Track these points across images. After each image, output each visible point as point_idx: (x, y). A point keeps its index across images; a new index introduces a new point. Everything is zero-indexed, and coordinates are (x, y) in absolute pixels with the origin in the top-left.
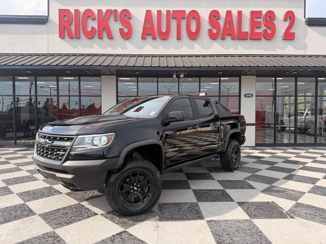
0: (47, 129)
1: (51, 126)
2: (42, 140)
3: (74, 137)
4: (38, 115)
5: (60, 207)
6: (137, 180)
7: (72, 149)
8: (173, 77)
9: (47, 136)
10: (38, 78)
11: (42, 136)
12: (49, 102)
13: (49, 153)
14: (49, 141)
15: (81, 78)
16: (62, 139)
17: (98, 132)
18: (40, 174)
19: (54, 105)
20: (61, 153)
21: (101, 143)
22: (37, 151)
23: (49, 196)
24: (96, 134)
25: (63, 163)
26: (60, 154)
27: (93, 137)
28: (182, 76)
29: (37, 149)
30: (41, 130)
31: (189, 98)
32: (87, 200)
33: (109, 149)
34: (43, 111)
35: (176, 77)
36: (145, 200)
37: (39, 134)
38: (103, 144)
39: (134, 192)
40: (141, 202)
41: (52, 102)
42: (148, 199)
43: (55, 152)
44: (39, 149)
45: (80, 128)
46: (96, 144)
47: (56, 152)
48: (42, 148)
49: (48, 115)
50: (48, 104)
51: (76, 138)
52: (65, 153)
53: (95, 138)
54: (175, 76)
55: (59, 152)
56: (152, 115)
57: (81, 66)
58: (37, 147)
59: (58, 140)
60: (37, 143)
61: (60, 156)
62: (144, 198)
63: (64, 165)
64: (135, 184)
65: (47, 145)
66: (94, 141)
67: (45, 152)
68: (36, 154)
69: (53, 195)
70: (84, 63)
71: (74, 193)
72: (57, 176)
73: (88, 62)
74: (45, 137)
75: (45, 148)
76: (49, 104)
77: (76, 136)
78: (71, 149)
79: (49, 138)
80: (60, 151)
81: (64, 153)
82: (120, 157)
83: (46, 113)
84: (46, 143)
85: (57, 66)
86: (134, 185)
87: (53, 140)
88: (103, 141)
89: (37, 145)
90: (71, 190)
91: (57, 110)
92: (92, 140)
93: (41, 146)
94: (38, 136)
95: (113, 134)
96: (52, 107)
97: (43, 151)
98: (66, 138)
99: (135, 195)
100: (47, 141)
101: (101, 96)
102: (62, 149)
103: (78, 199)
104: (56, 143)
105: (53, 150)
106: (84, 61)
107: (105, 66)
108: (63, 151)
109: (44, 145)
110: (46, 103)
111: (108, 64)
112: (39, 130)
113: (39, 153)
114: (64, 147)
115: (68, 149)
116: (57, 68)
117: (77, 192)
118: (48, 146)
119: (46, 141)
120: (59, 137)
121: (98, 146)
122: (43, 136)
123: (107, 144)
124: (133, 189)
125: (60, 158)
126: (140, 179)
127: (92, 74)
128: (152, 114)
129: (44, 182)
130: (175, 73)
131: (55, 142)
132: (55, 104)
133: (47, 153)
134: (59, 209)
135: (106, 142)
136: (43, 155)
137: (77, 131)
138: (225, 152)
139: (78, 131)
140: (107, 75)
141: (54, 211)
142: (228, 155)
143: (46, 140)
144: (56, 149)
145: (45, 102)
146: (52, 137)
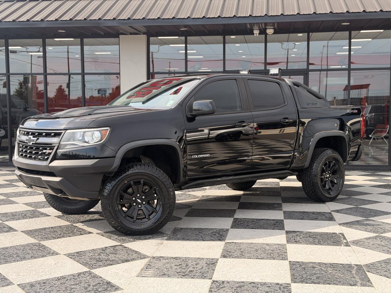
0: (31, 124)
1: (34, 121)
2: (24, 138)
3: (62, 132)
4: (12, 109)
5: (47, 227)
6: (140, 190)
7: (60, 146)
8: (253, 34)
9: (31, 132)
10: (10, 41)
11: (24, 133)
12: (29, 83)
13: (34, 152)
14: (33, 137)
15: (85, 40)
16: (48, 135)
17: (90, 126)
18: (22, 182)
19: (39, 89)
20: (48, 151)
21: (93, 139)
22: (19, 152)
23: (32, 218)
24: (87, 128)
25: (50, 163)
26: (46, 153)
27: (85, 132)
28: (270, 31)
29: (19, 149)
30: (23, 124)
31: (236, 80)
32: (82, 222)
33: (103, 146)
34: (17, 101)
35: (259, 34)
36: (151, 217)
37: (20, 131)
38: (96, 140)
39: (137, 205)
40: (147, 218)
41: (35, 83)
42: (156, 215)
43: (40, 151)
44: (21, 149)
45: (69, 121)
46: (87, 141)
47: (42, 150)
48: (25, 147)
49: (28, 109)
50: (27, 88)
51: (65, 133)
52: (52, 152)
53: (86, 133)
54: (256, 32)
55: (44, 151)
56: (169, 106)
57: (83, 21)
58: (19, 147)
59: (44, 137)
60: (19, 142)
61: (46, 156)
62: (150, 215)
63: (51, 165)
64: (138, 195)
65: (31, 143)
66: (85, 137)
67: (28, 151)
68: (17, 156)
69: (39, 217)
70: (87, 15)
71: (66, 216)
72: (43, 179)
73: (94, 15)
74: (28, 134)
75: (28, 147)
76: (28, 86)
77: (65, 131)
78: (58, 146)
79: (33, 134)
80: (46, 149)
81: (50, 151)
82: (116, 157)
83: (25, 108)
84: (30, 140)
85: (43, 22)
86: (138, 197)
87: (38, 137)
88: (96, 137)
89: (19, 144)
90: (62, 214)
91: (43, 101)
92: (83, 136)
93: (23, 146)
94: (20, 133)
95: (108, 129)
96: (34, 94)
97: (26, 151)
98: (53, 133)
99: (139, 210)
100: (31, 138)
101: (119, 74)
102: (49, 147)
103: (71, 221)
104: (42, 140)
105: (37, 148)
106: (86, 12)
107: (124, 20)
108: (50, 149)
109: (27, 143)
110: (23, 84)
111: (129, 16)
112: (21, 126)
113: (21, 154)
114: (51, 144)
115: (55, 147)
116: (43, 25)
117: (71, 215)
118: (33, 144)
119: (29, 138)
120: (44, 132)
121: (89, 143)
122: (26, 133)
123: (100, 142)
124: (136, 201)
125: (46, 157)
126: (146, 189)
127: (103, 33)
128: (169, 104)
129: (26, 206)
130: (256, 27)
131: (40, 138)
132: (41, 87)
133: (31, 153)
134: (45, 228)
135: (99, 139)
136: (26, 156)
137: (65, 125)
138: (306, 169)
139: (67, 125)
140: (130, 34)
141: (40, 229)
142: (313, 173)
143: (29, 136)
144: (41, 147)
145: (20, 84)
146: (37, 132)
